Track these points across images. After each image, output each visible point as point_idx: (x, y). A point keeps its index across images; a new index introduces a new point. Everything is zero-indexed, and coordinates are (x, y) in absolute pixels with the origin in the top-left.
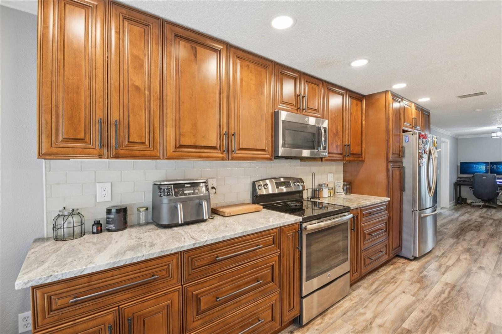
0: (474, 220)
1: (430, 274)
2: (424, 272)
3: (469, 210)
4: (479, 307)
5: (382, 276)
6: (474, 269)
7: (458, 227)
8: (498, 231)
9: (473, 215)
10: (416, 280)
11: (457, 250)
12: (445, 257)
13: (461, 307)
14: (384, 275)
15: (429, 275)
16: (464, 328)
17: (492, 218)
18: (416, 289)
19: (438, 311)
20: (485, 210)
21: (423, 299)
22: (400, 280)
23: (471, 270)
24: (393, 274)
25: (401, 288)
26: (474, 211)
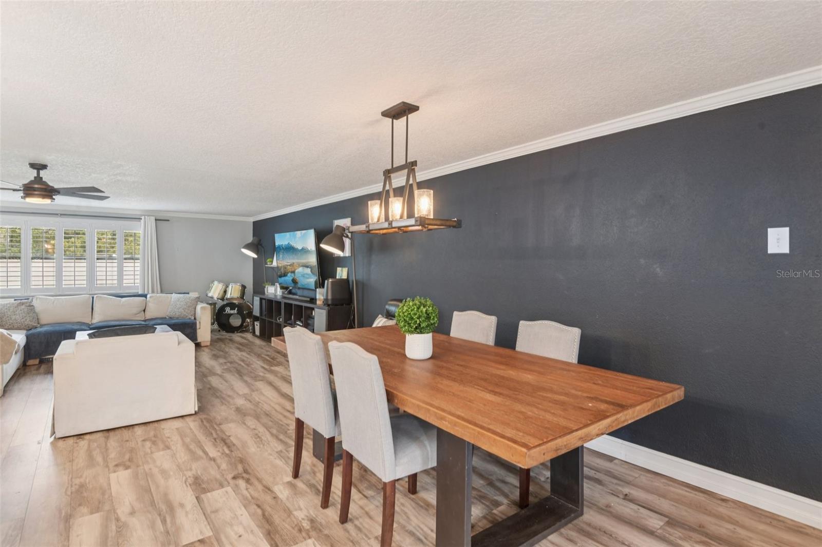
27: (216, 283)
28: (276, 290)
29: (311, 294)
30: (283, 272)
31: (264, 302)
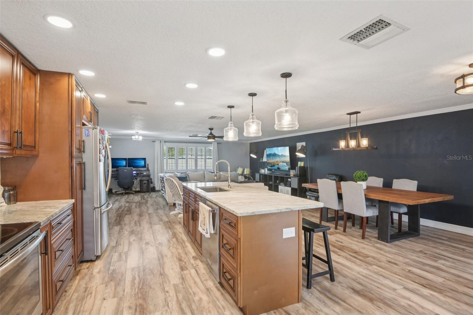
0: (123, 206)
1: (116, 267)
2: (111, 267)
3: (116, 198)
4: (162, 276)
5: (72, 295)
6: (144, 246)
7: (115, 215)
8: (142, 211)
9: (121, 202)
10: (108, 280)
11: (125, 235)
12: (120, 245)
13: (152, 284)
14: (74, 292)
15: (116, 269)
16: (164, 300)
17: (134, 201)
18: (113, 289)
19: (140, 298)
20: (126, 196)
21: (124, 295)
22: (94, 288)
23: (142, 248)
24: (84, 285)
25: (99, 297)
26: (120, 199)
27: (239, 168)
28: (265, 171)
29: (287, 173)
30: (273, 165)
31: (261, 176)
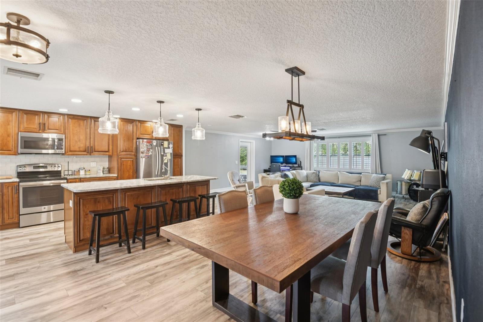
27: (407, 170)
